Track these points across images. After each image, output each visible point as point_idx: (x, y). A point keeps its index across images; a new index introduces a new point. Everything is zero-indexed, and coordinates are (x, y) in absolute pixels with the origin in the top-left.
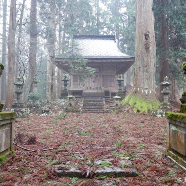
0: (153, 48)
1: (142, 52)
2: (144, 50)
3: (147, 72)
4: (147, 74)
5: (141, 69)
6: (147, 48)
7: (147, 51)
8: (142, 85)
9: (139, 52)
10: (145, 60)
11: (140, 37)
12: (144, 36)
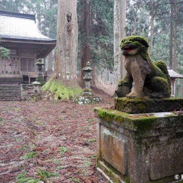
0: (75, 31)
1: (63, 35)
2: (66, 33)
3: (69, 56)
4: (68, 58)
5: (63, 53)
6: (69, 31)
7: (69, 34)
8: (63, 70)
9: (61, 34)
10: (67, 43)
11: (62, 18)
12: (66, 18)
